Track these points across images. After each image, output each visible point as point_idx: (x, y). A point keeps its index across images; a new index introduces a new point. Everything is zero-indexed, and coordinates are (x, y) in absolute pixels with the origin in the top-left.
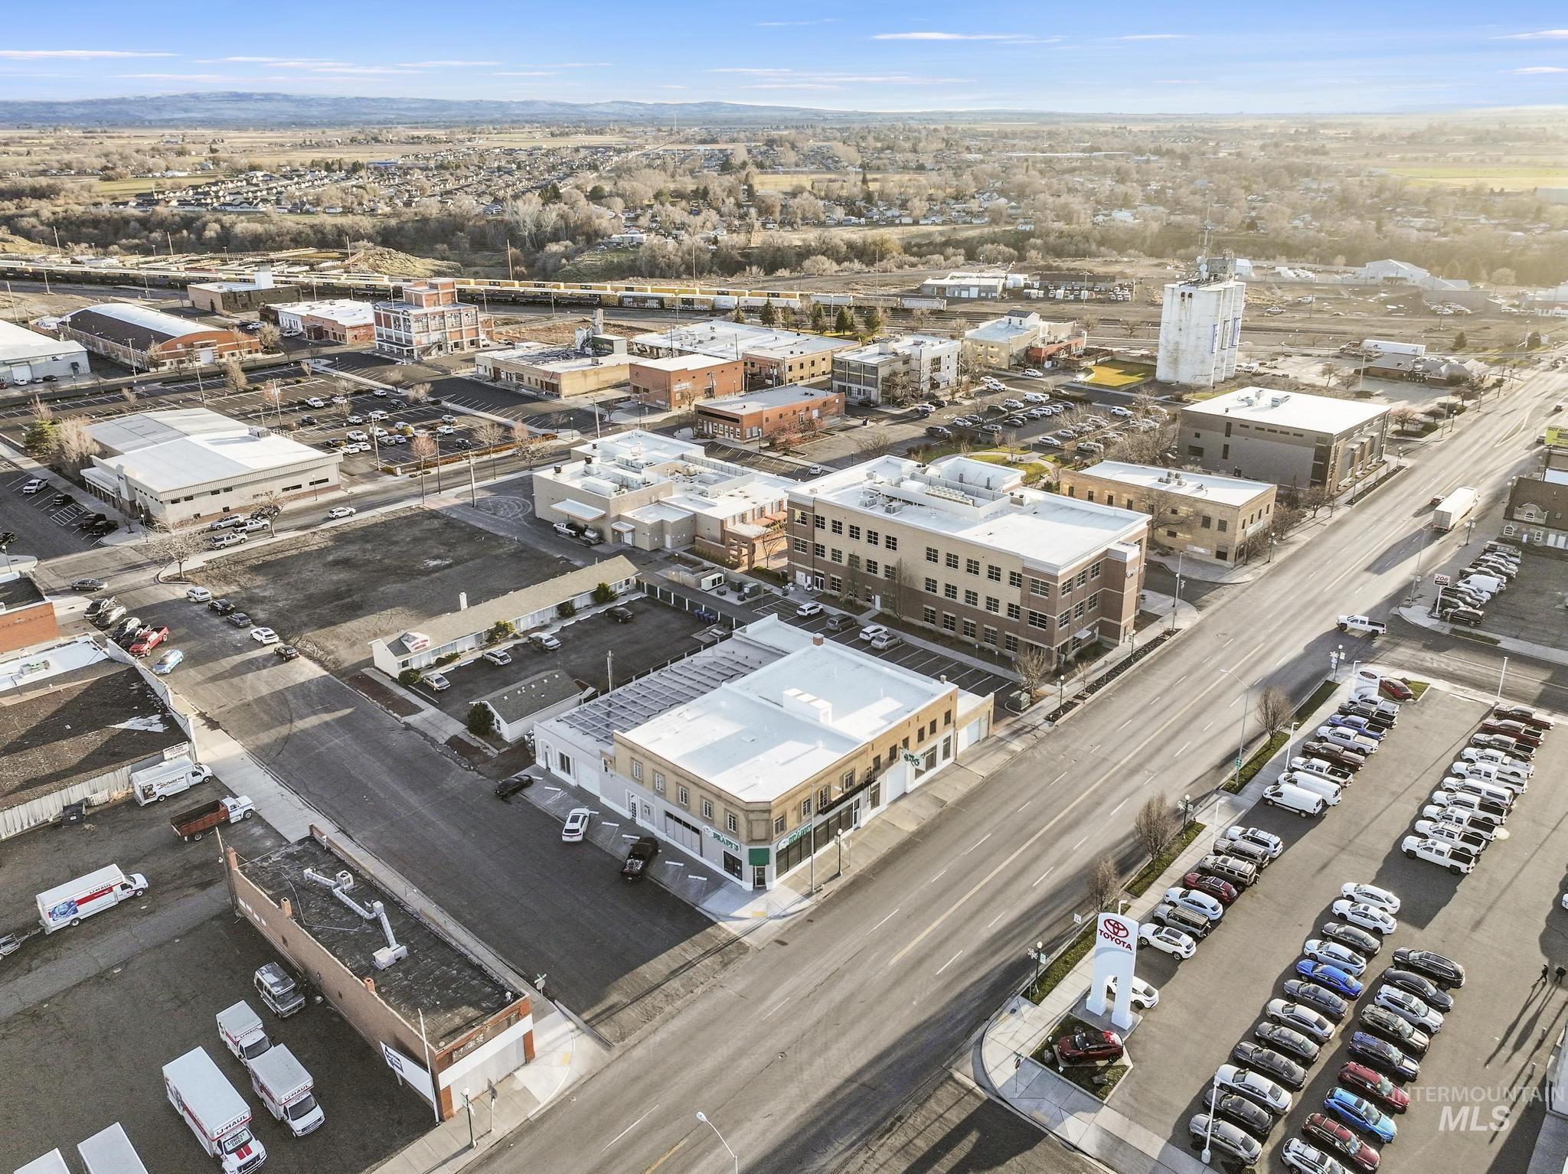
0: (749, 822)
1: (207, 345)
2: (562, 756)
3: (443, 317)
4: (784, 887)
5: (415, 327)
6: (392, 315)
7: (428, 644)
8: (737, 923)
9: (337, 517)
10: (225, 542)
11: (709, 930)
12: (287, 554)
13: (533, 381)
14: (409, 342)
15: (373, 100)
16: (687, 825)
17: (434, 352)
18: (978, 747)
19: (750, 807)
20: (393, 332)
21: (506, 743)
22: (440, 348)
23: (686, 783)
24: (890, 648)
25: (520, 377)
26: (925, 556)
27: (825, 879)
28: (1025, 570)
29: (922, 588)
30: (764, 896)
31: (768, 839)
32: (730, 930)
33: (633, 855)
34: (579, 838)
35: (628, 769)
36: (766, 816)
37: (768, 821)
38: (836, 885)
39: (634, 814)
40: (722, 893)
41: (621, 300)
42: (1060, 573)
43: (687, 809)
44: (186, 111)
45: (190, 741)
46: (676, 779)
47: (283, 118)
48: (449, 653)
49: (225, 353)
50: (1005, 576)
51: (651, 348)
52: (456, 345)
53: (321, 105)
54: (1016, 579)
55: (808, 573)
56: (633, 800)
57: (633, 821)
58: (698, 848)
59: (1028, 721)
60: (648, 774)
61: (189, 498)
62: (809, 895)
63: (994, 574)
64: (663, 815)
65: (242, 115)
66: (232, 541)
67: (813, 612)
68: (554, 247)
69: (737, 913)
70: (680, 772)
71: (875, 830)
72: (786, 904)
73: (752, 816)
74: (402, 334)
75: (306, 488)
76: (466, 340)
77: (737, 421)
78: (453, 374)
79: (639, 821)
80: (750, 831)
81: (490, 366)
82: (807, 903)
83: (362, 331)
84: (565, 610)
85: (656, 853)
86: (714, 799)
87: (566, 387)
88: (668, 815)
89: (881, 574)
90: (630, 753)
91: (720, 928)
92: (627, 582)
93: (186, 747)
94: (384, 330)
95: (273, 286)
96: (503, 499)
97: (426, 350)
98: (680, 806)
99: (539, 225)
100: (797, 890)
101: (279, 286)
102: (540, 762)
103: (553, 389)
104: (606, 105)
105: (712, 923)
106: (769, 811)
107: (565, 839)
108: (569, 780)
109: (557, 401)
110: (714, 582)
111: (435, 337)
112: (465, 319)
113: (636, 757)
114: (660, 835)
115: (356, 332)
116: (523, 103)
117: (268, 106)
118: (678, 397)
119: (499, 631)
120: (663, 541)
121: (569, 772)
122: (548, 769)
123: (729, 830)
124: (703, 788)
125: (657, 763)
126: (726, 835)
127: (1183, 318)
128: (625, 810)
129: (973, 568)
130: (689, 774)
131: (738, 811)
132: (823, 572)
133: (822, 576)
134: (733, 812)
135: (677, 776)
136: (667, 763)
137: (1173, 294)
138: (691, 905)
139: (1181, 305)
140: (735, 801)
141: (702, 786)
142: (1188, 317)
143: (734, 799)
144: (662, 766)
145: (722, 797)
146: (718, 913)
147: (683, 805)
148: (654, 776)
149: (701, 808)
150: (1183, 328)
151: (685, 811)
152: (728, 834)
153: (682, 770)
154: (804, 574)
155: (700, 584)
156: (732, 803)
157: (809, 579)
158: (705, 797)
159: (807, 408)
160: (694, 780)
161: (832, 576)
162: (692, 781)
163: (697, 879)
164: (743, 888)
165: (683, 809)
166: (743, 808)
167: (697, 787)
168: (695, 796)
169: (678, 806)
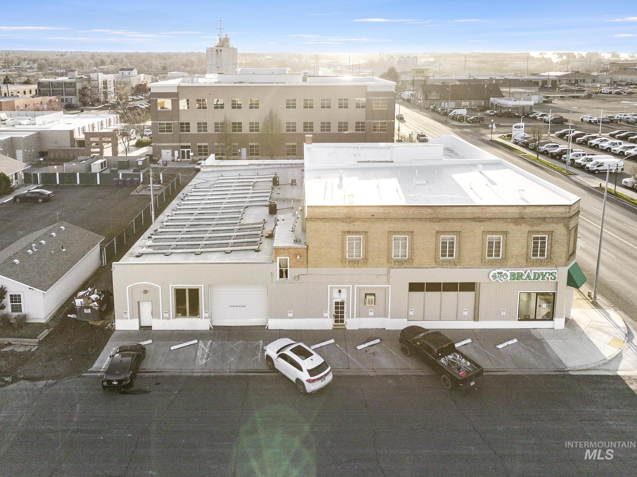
0: (570, 232)
2: (179, 291)
16: (450, 287)
19: (572, 211)
23: (456, 226)
26: (284, 105)
28: (368, 94)
29: (284, 131)
35: (336, 252)
39: (340, 318)
43: (455, 263)
46: (437, 227)
54: (360, 104)
55: (173, 149)
56: (340, 297)
57: (339, 329)
58: (467, 313)
60: (378, 244)
63: (343, 104)
64: (404, 290)
70: (446, 213)
73: (572, 224)
79: (354, 324)
80: (569, 245)
86: (509, 227)
88: (415, 287)
89: (245, 130)
90: (342, 227)
98: (441, 265)
100: (583, 307)
102: (127, 324)
108: (198, 324)
110: (102, 164)
113: (357, 226)
121: (196, 314)
122: (145, 328)
123: (534, 259)
124: (490, 219)
125: (399, 218)
126: (531, 269)
127: (219, 62)
128: (326, 319)
129: (326, 106)
130: (463, 210)
131: (555, 225)
132: (189, 144)
133: (188, 147)
134: (544, 230)
135: (439, 221)
136: (421, 211)
137: (212, 51)
138: (554, 373)
139: (217, 56)
140: (550, 213)
141: (489, 216)
142: (221, 61)
143: (550, 209)
144: (410, 219)
145: (525, 217)
146: (596, 364)
147: (448, 260)
148: (389, 242)
149: (483, 250)
150: (219, 66)
151: (452, 267)
152: (533, 266)
153: (452, 207)
154: (170, 151)
155: (90, 168)
156: (545, 218)
157: (176, 153)
158: (493, 230)
159: (41, 103)
160: (473, 213)
161: (198, 144)
162: (470, 216)
163: (508, 345)
164: (555, 329)
165: (448, 265)
166: (565, 216)
167: (478, 223)
168: (472, 237)
169: (438, 266)
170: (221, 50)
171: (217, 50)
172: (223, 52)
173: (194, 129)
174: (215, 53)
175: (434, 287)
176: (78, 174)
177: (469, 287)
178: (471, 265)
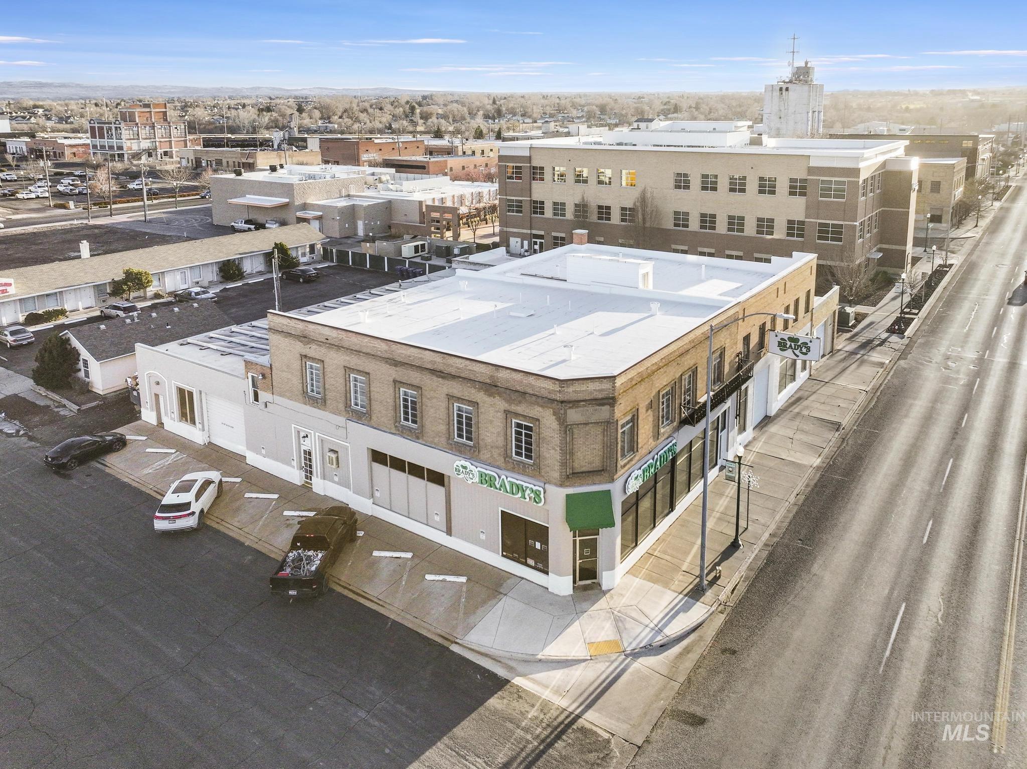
0: (567, 428)
2: (181, 391)
4: (637, 582)
5: (126, 134)
6: (105, 126)
8: (557, 676)
11: (494, 702)
13: (231, 163)
14: (120, 148)
15: (144, 87)
16: (416, 470)
17: (143, 158)
19: (571, 392)
20: (106, 142)
21: (97, 396)
22: (150, 155)
23: (414, 377)
25: (219, 163)
26: (672, 184)
27: (712, 557)
28: (811, 170)
29: (669, 224)
30: (602, 603)
31: (606, 471)
32: (546, 694)
33: (302, 541)
34: (191, 522)
35: (296, 381)
36: (604, 412)
37: (609, 424)
38: (742, 565)
39: (309, 473)
40: (505, 605)
42: (862, 165)
43: (417, 435)
46: (394, 373)
48: (50, 308)
50: (783, 187)
52: (166, 153)
54: (797, 188)
55: (523, 237)
56: (307, 445)
57: (307, 487)
58: (439, 519)
59: (869, 335)
60: (335, 381)
62: (696, 593)
63: (767, 187)
64: (365, 457)
69: (554, 650)
70: (401, 353)
72: (657, 614)
73: (574, 415)
74: (114, 142)
77: (423, 168)
79: (320, 486)
80: (568, 452)
81: (192, 157)
83: (81, 149)
85: (353, 538)
86: (480, 396)
88: (378, 457)
89: (616, 218)
90: (299, 347)
91: (520, 693)
92: (312, 247)
94: (98, 141)
96: (178, 217)
97: (137, 156)
98: (402, 432)
100: (666, 584)
102: (148, 415)
103: (249, 168)
104: (310, 90)
105: (498, 684)
106: (610, 401)
107: (159, 525)
108: (195, 435)
110: (416, 247)
111: (145, 144)
112: (174, 132)
113: (313, 350)
114: (361, 504)
115: (74, 150)
116: (252, 89)
119: (129, 282)
120: (355, 228)
121: (193, 422)
122: (161, 424)
123: (516, 459)
124: (454, 377)
125: (352, 350)
126: (508, 473)
127: (782, 109)
128: (292, 469)
129: (738, 186)
130: (421, 354)
131: (540, 409)
132: (542, 233)
133: (541, 237)
134: (525, 414)
135: (396, 366)
136: (375, 344)
137: (772, 90)
138: (439, 640)
139: (780, 98)
140: (532, 386)
141: (453, 371)
142: (786, 107)
143: (531, 379)
144: (364, 353)
145: (499, 384)
146: (508, 655)
147: (409, 427)
148: (347, 381)
149: (449, 424)
150: (782, 116)
151: (414, 440)
152: (513, 470)
153: (408, 347)
154: (519, 240)
155: (400, 252)
156: (525, 393)
157: (526, 243)
158: (459, 395)
159: (487, 165)
160: (434, 362)
161: (554, 234)
162: (429, 366)
163: (444, 581)
164: (549, 590)
165: (409, 436)
166: (554, 397)
167: (440, 379)
168: (434, 400)
169: (397, 433)
170: (787, 89)
171: (781, 89)
172: (791, 93)
173: (549, 213)
174: (778, 93)
175: (398, 464)
176: (386, 258)
177: (437, 478)
178: (435, 444)
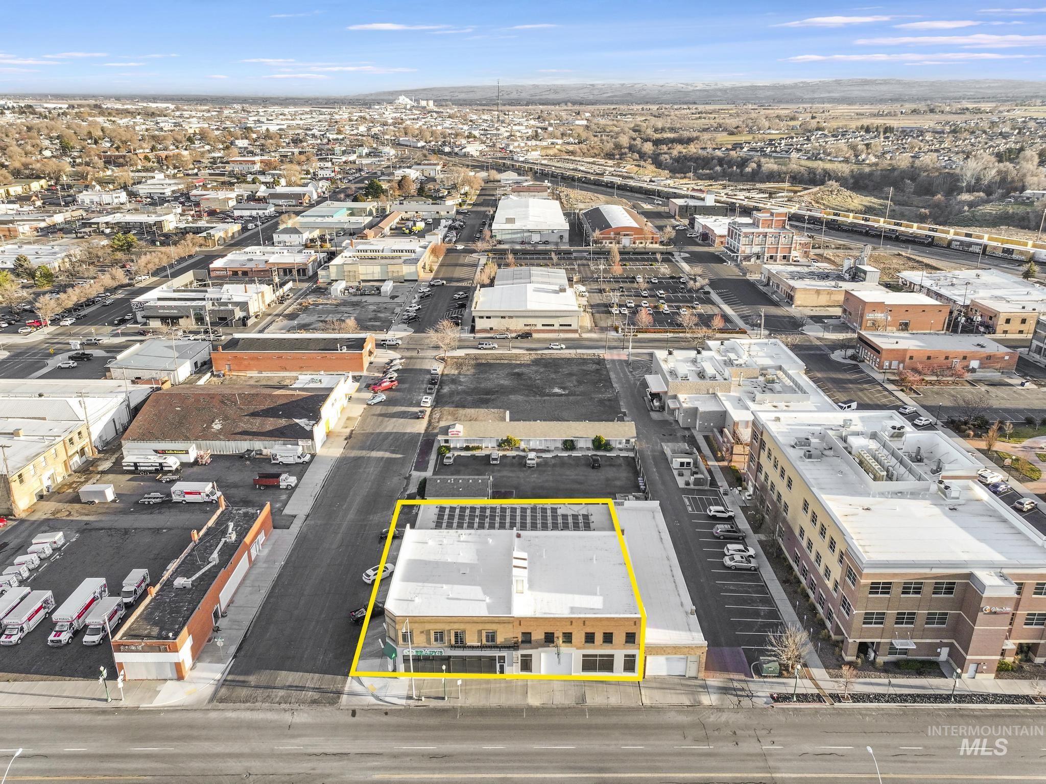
1: (627, 235)
3: (765, 236)
5: (743, 240)
6: (734, 231)
7: (461, 434)
8: (356, 684)
9: (552, 348)
10: (484, 346)
12: (502, 362)
13: (783, 290)
14: (737, 250)
17: (753, 260)
18: (677, 680)
20: (733, 242)
22: (758, 258)
24: (736, 569)
25: (778, 286)
26: (803, 505)
27: (428, 695)
28: (846, 553)
29: (797, 532)
31: (396, 642)
32: (348, 685)
36: (393, 624)
37: (395, 628)
38: (433, 704)
40: (377, 661)
41: (950, 242)
44: (829, 92)
45: (313, 439)
47: (889, 96)
48: (476, 445)
49: (637, 242)
50: (837, 552)
51: (911, 283)
52: (771, 257)
53: (922, 86)
54: (841, 558)
59: (752, 687)
61: (488, 317)
62: (409, 698)
63: (833, 545)
65: (864, 94)
66: (488, 346)
67: (719, 515)
68: (965, 197)
71: (509, 686)
72: (393, 692)
75: (557, 327)
76: (780, 255)
77: (878, 352)
78: (748, 277)
81: (767, 275)
82: (404, 702)
83: (722, 240)
84: (569, 445)
87: (799, 299)
91: (344, 680)
92: (627, 442)
93: (310, 442)
94: (730, 240)
95: (714, 204)
99: (978, 179)
100: (407, 689)
101: (718, 204)
103: (790, 299)
106: (395, 622)
109: (788, 309)
110: (682, 464)
112: (782, 240)
117: (884, 88)
118: (869, 324)
119: (506, 443)
120: (695, 424)
